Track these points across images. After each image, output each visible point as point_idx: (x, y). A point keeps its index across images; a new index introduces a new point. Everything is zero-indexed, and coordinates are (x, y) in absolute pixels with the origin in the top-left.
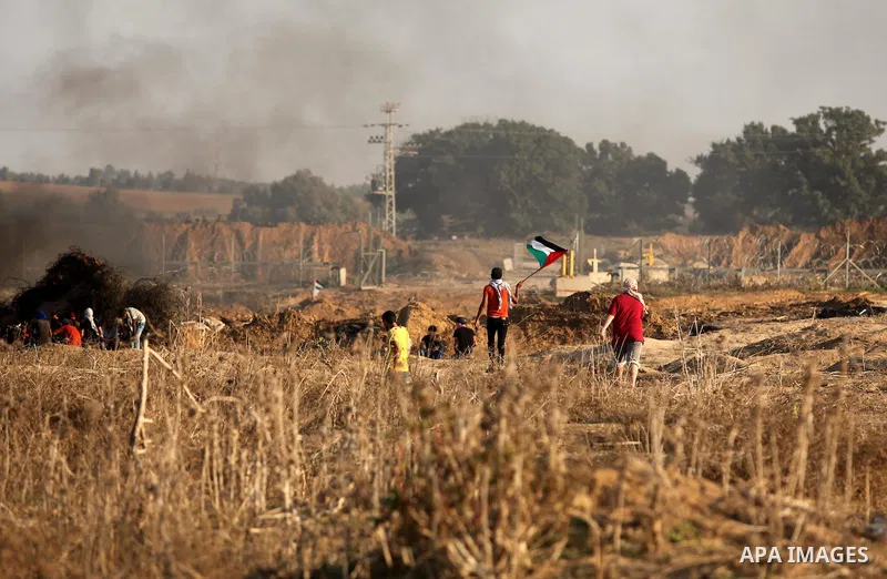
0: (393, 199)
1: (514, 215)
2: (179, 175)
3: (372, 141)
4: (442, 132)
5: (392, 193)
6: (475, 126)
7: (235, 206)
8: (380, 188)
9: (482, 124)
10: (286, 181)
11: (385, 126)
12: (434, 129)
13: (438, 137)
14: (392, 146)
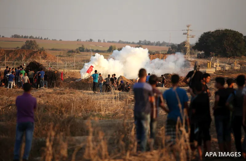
0: (189, 48)
1: (227, 52)
2: (161, 42)
3: (184, 34)
4: (211, 32)
5: (189, 47)
6: (219, 31)
7: (169, 50)
8: (186, 46)
9: (221, 30)
10: (181, 44)
11: (187, 30)
12: (209, 31)
13: (210, 33)
14: (189, 35)
